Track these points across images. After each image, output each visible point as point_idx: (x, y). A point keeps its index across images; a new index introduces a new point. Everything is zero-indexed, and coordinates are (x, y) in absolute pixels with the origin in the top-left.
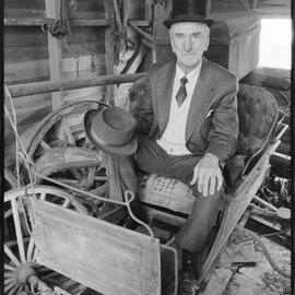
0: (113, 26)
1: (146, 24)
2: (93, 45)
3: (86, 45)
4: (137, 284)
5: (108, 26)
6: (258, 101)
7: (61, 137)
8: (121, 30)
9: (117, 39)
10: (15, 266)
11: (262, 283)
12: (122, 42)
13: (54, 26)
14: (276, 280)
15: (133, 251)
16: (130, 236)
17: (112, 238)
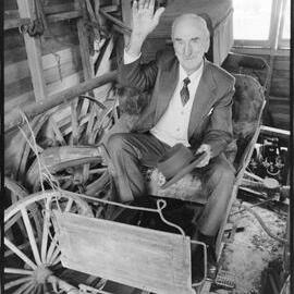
0: (85, 17)
1: (114, 9)
2: (67, 37)
3: (61, 39)
4: (168, 275)
5: (81, 17)
6: (246, 88)
7: (49, 135)
8: (93, 20)
9: (90, 29)
10: (32, 270)
11: (251, 245)
12: (96, 31)
13: (31, 26)
14: (264, 241)
15: (164, 249)
16: (161, 237)
17: (143, 240)
